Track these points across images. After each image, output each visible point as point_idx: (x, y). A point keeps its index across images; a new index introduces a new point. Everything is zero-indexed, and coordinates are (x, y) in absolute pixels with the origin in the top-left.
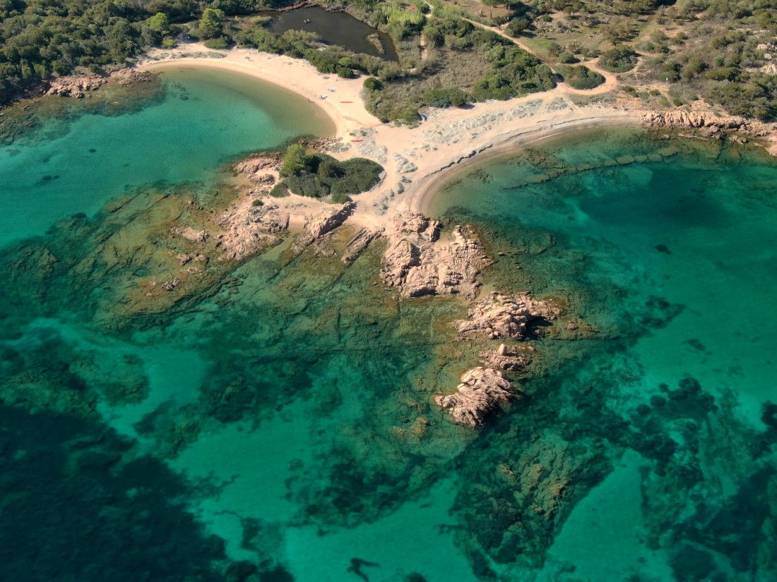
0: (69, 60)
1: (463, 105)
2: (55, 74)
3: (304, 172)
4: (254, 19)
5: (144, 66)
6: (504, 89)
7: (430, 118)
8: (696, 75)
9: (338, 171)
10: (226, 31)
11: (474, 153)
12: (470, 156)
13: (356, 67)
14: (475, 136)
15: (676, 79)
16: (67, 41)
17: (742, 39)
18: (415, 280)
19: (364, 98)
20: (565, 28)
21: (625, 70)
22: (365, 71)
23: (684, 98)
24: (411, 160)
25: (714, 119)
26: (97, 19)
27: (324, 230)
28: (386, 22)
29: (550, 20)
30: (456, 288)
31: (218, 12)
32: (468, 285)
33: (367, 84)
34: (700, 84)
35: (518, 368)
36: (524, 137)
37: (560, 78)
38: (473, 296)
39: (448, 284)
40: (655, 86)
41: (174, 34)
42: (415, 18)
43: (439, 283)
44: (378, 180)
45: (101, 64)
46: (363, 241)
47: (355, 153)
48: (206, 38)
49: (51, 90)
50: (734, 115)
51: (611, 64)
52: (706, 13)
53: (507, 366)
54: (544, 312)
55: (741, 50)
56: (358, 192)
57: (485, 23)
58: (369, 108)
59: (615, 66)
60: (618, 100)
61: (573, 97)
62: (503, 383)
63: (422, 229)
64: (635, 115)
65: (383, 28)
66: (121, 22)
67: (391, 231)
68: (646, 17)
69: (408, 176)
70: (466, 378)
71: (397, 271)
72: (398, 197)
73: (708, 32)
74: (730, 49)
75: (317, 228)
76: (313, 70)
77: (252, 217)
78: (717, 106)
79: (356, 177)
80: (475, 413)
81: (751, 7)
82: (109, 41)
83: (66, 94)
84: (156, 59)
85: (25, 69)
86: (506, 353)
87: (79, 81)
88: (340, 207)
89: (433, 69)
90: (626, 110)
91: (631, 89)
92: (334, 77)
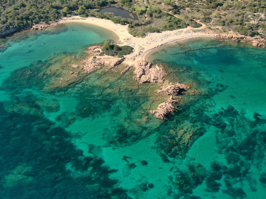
0: (38, 20)
1: (158, 32)
2: (34, 23)
3: (109, 49)
4: (95, 10)
5: (61, 22)
6: (171, 28)
7: (148, 35)
8: (230, 24)
9: (119, 49)
10: (86, 12)
11: (162, 45)
12: (161, 45)
13: (125, 22)
14: (162, 40)
15: (224, 25)
16: (38, 14)
17: (243, 14)
18: (144, 79)
19: (128, 30)
20: (190, 12)
21: (208, 23)
22: (128, 23)
23: (226, 30)
24: (142, 46)
25: (236, 36)
26: (47, 9)
27: (115, 65)
28: (135, 10)
29: (185, 10)
30: (157, 81)
31: (84, 8)
32: (160, 80)
33: (129, 26)
34: (231, 26)
35: (176, 103)
36: (177, 40)
37: (188, 25)
38: (162, 83)
39: (154, 80)
40: (217, 27)
41: (70, 13)
42: (144, 9)
43: (151, 79)
44: (132, 51)
45: (48, 21)
46: (127, 68)
47: (125, 44)
48: (80, 14)
49: (33, 28)
50: (242, 35)
51: (204, 21)
52: (232, 8)
53: (173, 102)
54: (185, 88)
55: (243, 17)
56: (126, 55)
57: (165, 11)
58: (129, 33)
59: (205, 21)
60: (206, 31)
61: (192, 30)
62: (172, 107)
63: (146, 65)
64: (212, 35)
65: (134, 12)
66: (54, 10)
67: (136, 66)
68: (214, 9)
69: (141, 51)
70: (160, 105)
71: (138, 76)
72: (138, 56)
73: (233, 13)
74: (240, 17)
75: (113, 65)
76: (112, 23)
77: (93, 61)
78: (237, 32)
79: (125, 51)
80: (163, 115)
81: (246, 6)
82: (51, 15)
83: (37, 29)
84: (65, 20)
85: (25, 22)
86: (172, 99)
87: (42, 25)
88: (120, 59)
89: (149, 23)
90: (209, 34)
91: (210, 28)
92: (119, 25)
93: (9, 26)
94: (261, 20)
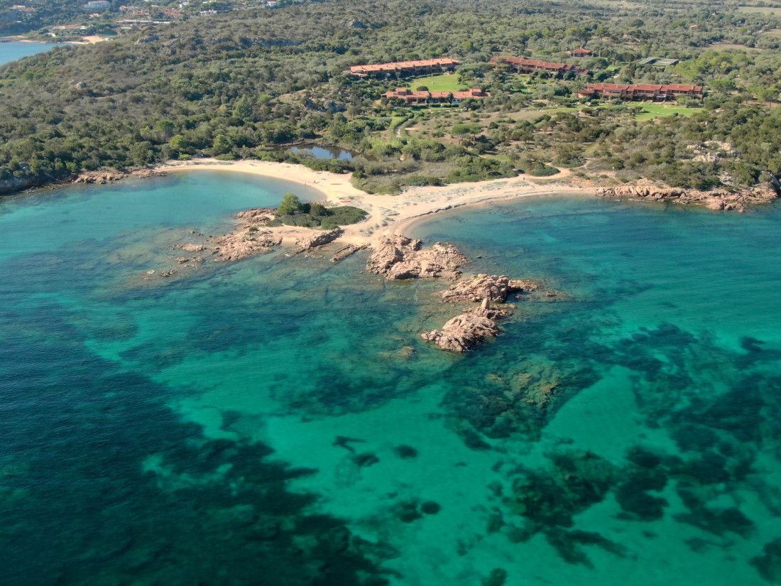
0: (97, 162)
1: (438, 184)
2: (83, 169)
3: (297, 212)
5: (160, 169)
6: (473, 176)
7: (410, 191)
8: (637, 164)
9: (329, 213)
10: (234, 150)
11: (450, 207)
12: (447, 209)
13: (344, 167)
14: (449, 198)
15: (621, 168)
16: (97, 150)
17: (673, 143)
18: (399, 270)
19: (352, 182)
20: (522, 150)
21: (576, 166)
22: (352, 170)
23: (629, 178)
24: (393, 209)
25: (657, 190)
26: (125, 143)
27: (314, 245)
28: (371, 147)
29: (510, 145)
30: (438, 274)
31: (229, 140)
32: (449, 272)
33: (354, 176)
34: (642, 169)
35: (500, 317)
36: (494, 200)
37: (521, 172)
38: (454, 279)
39: (429, 271)
40: (603, 173)
41: (190, 153)
42: (395, 145)
43: (422, 271)
45: (124, 166)
46: (350, 250)
48: (217, 155)
49: (79, 179)
50: (675, 186)
51: (564, 162)
52: (639, 136)
53: (490, 315)
54: (523, 286)
55: (673, 149)
56: (346, 224)
58: (354, 186)
59: (568, 163)
60: (573, 182)
61: (531, 180)
62: (488, 324)
63: (405, 243)
64: (590, 190)
65: (368, 151)
66: (145, 144)
67: (376, 245)
68: (590, 143)
69: (391, 217)
71: (382, 264)
72: (382, 228)
74: (664, 148)
75: (308, 243)
76: (307, 168)
77: (248, 237)
78: (659, 182)
79: (344, 215)
80: (461, 340)
82: (133, 154)
83: (90, 181)
84: (172, 165)
85: (58, 164)
86: (487, 308)
87: (105, 174)
88: (328, 232)
89: (412, 169)
90: (580, 187)
91: (583, 175)
92: (325, 174)
93: (12, 171)
94: (723, 155)
